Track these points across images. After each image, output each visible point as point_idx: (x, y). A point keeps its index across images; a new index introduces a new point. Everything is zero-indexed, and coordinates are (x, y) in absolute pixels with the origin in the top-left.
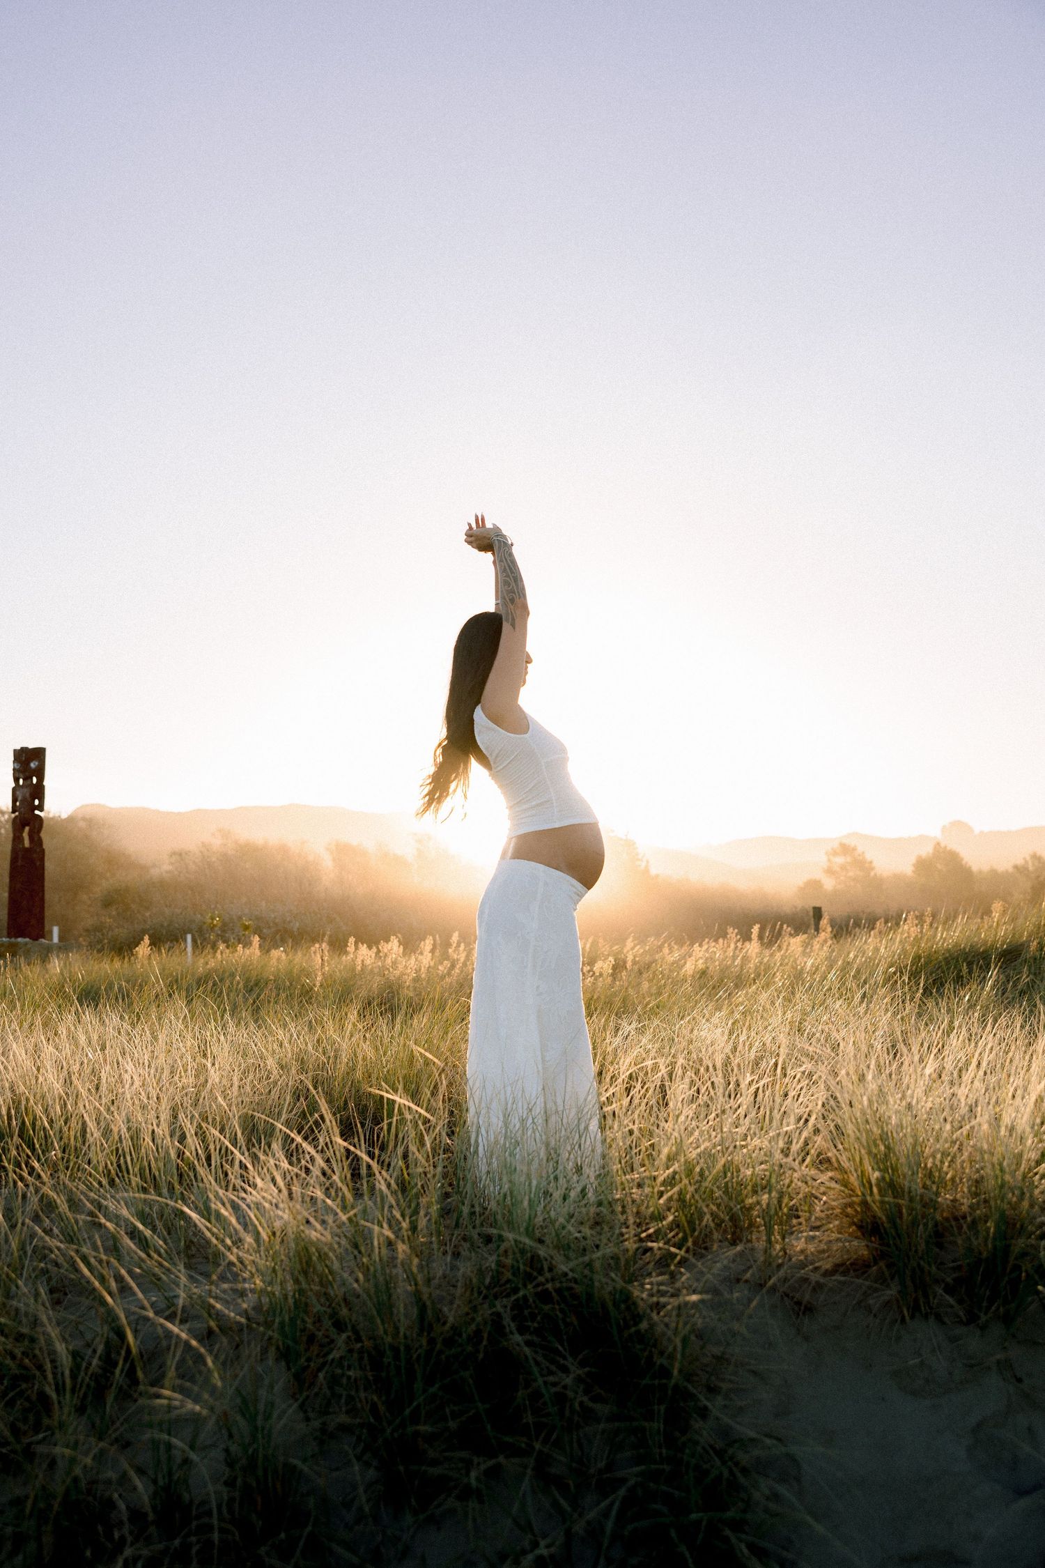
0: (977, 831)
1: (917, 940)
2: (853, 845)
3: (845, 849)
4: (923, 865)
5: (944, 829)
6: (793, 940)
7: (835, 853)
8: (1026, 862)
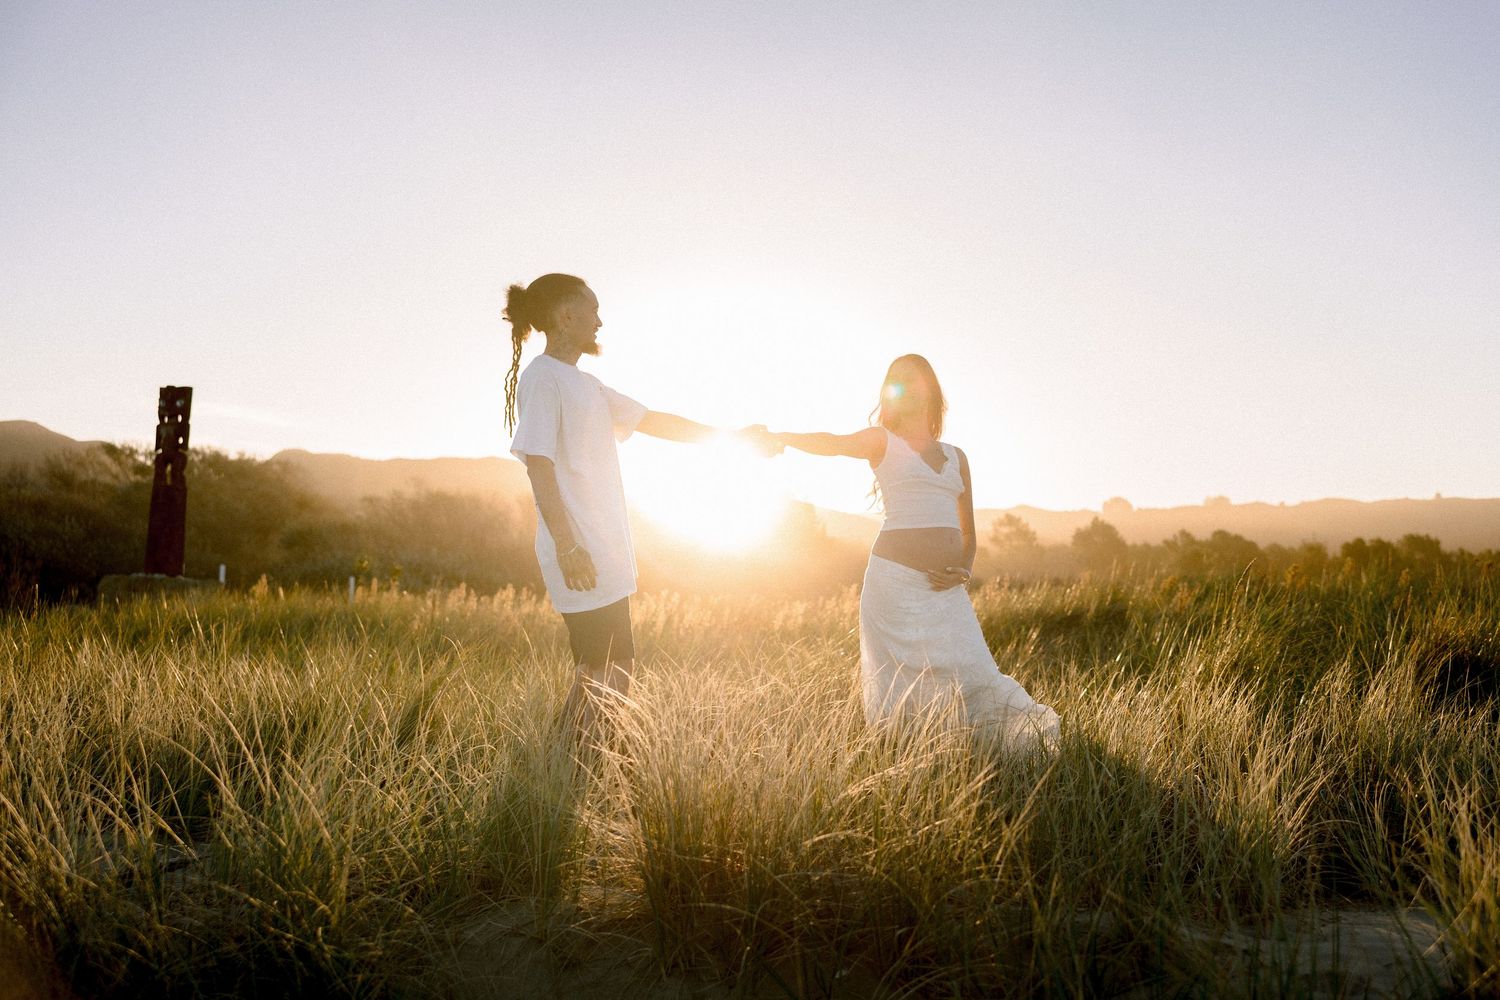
0: (1135, 508)
2: (1017, 516)
3: (1010, 519)
4: (1081, 537)
5: (1106, 505)
7: (1001, 523)
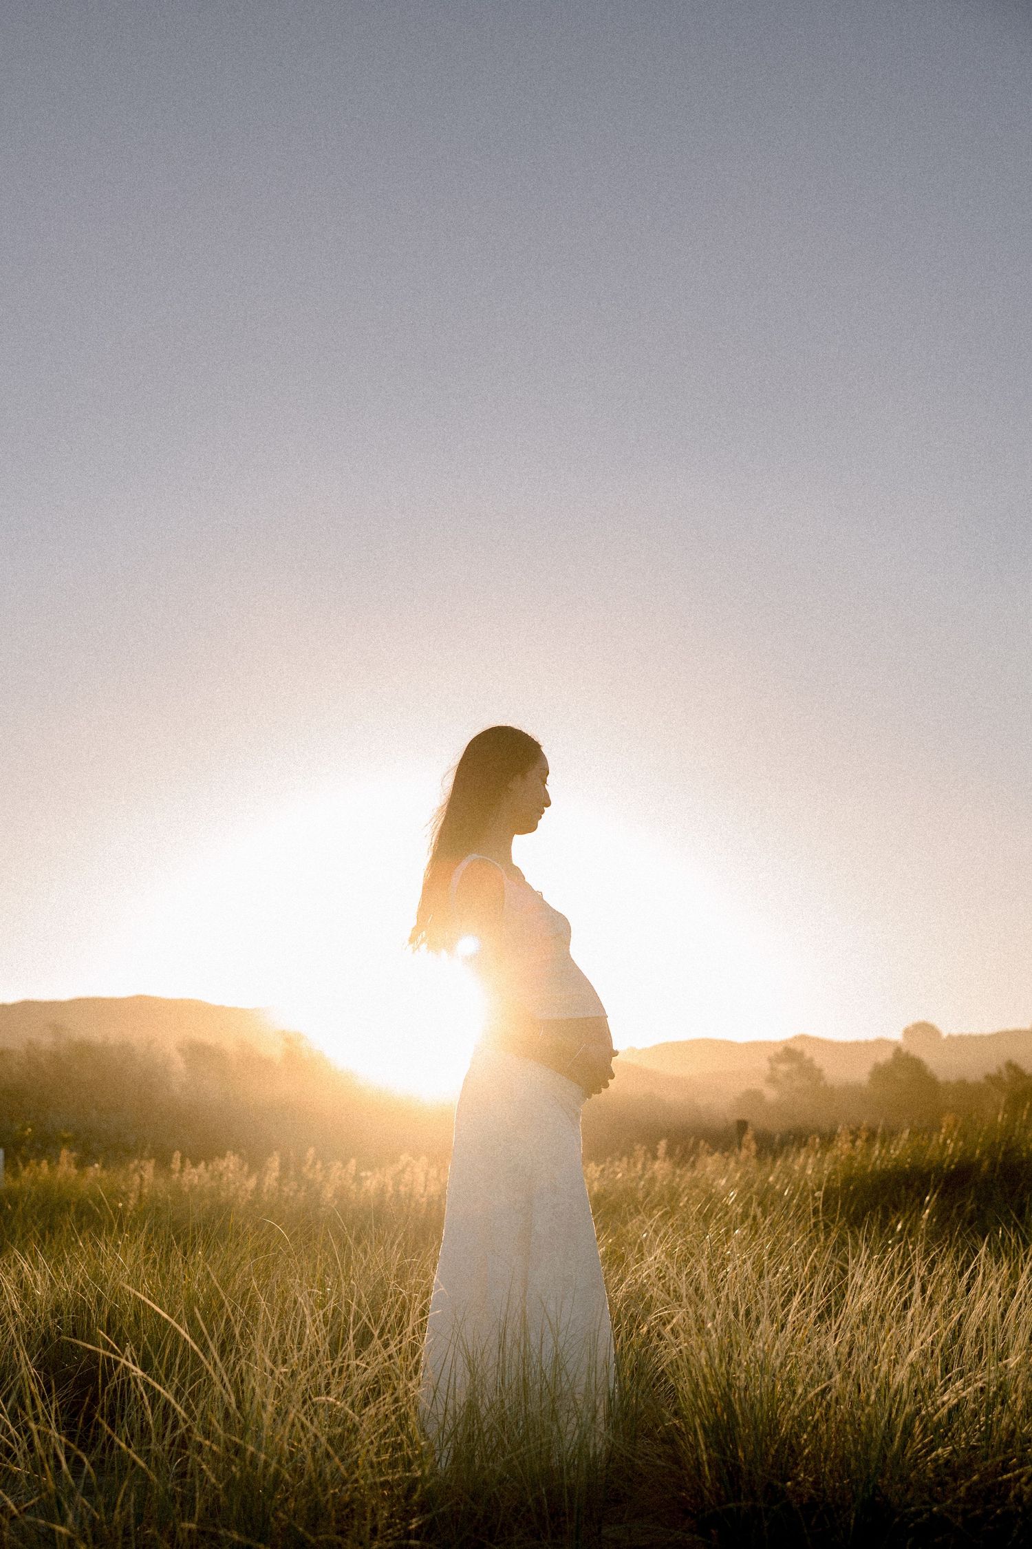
0: (945, 1034)
1: (851, 1158)
2: (799, 1049)
3: (790, 1053)
4: (881, 1073)
5: (907, 1032)
6: (710, 1160)
7: (779, 1059)
8: (1000, 1072)
